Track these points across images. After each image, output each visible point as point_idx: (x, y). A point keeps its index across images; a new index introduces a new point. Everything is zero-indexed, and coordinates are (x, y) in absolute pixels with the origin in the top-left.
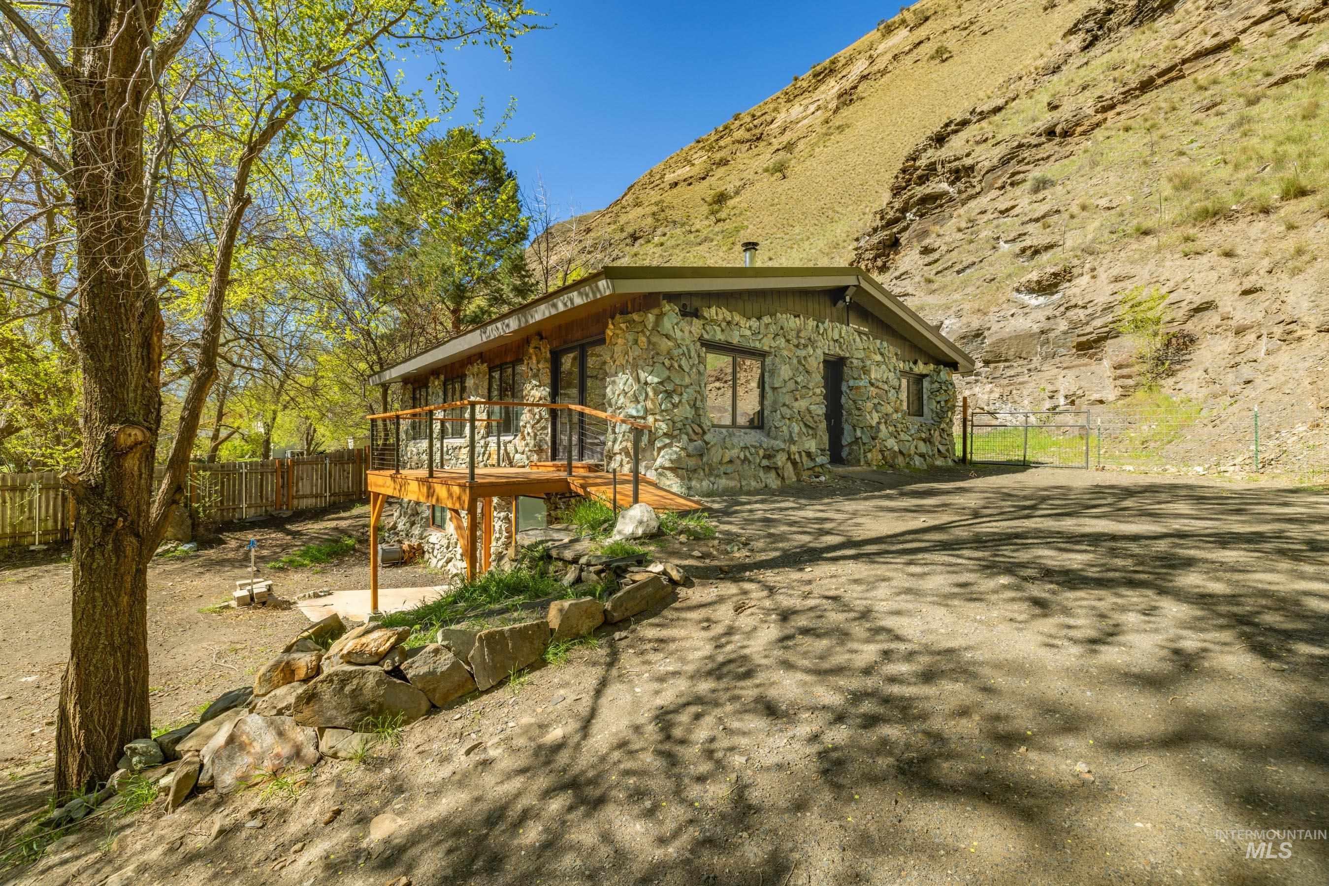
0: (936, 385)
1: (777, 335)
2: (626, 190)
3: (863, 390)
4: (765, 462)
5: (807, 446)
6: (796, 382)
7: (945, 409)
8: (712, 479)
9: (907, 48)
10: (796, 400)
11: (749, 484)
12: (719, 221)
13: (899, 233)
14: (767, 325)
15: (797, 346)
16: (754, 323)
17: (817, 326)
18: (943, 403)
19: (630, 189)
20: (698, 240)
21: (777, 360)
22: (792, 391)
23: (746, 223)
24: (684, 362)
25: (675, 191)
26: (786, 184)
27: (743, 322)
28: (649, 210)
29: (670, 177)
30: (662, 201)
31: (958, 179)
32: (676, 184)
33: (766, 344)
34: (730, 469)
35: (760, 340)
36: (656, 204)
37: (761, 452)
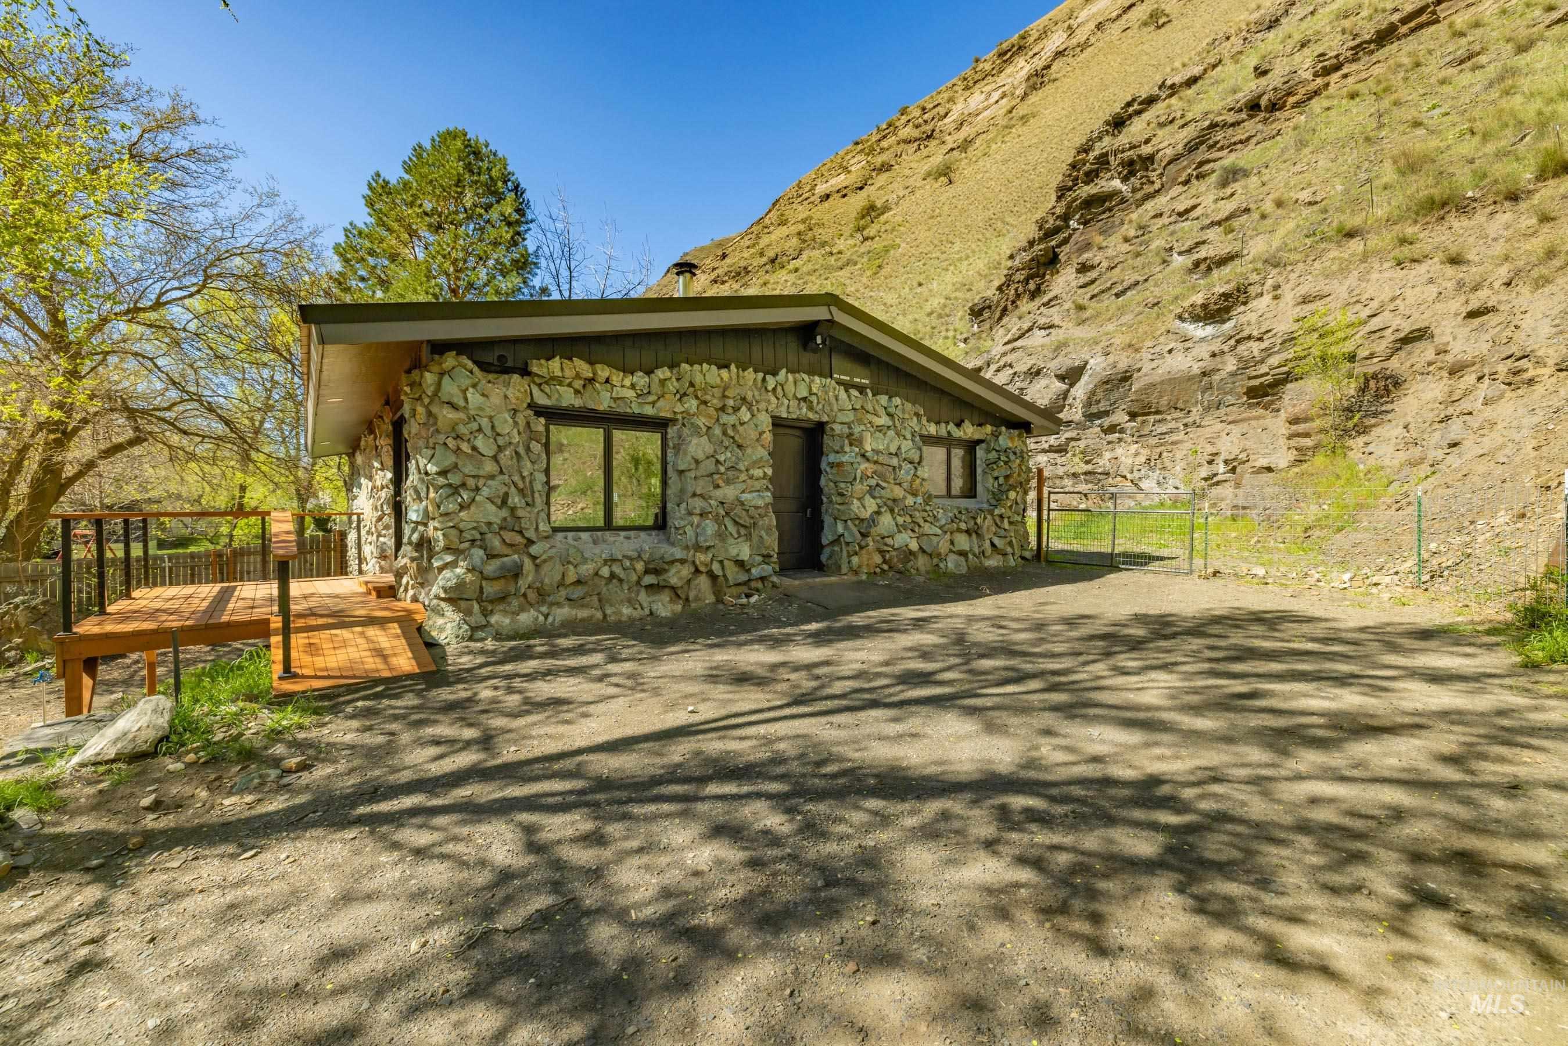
0: (993, 455)
1: (685, 394)
2: (770, 206)
3: (848, 468)
4: (649, 579)
5: (733, 552)
6: (718, 462)
7: (1005, 488)
8: (544, 609)
9: (1114, 14)
10: (718, 487)
11: (619, 613)
12: (866, 239)
13: (1059, 246)
14: (663, 382)
15: (723, 409)
16: (640, 379)
17: (764, 380)
18: (1001, 480)
19: (774, 205)
20: (840, 264)
21: (686, 431)
22: (711, 475)
23: (898, 241)
24: (480, 442)
25: (826, 204)
26: (952, 190)
27: (617, 378)
28: (793, 229)
29: (821, 189)
30: (810, 218)
31: (1132, 173)
32: (828, 196)
33: (664, 409)
34: (578, 592)
35: (654, 403)
36: (803, 221)
37: (640, 566)
